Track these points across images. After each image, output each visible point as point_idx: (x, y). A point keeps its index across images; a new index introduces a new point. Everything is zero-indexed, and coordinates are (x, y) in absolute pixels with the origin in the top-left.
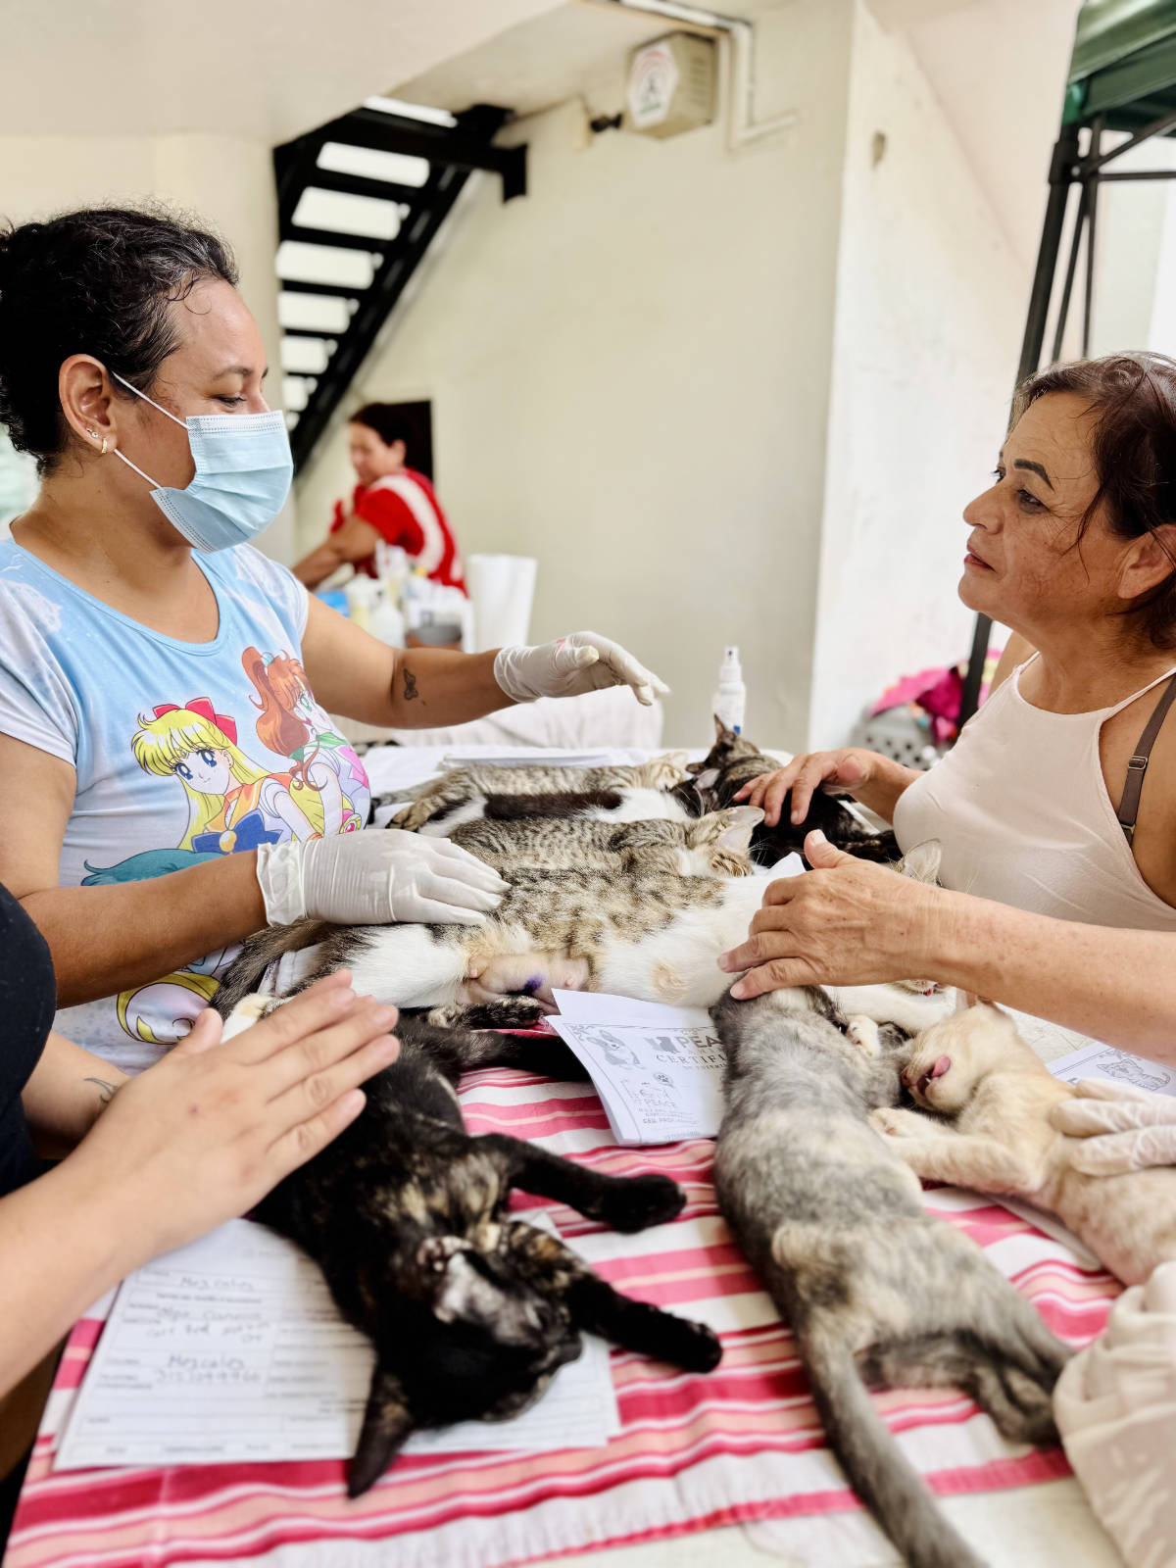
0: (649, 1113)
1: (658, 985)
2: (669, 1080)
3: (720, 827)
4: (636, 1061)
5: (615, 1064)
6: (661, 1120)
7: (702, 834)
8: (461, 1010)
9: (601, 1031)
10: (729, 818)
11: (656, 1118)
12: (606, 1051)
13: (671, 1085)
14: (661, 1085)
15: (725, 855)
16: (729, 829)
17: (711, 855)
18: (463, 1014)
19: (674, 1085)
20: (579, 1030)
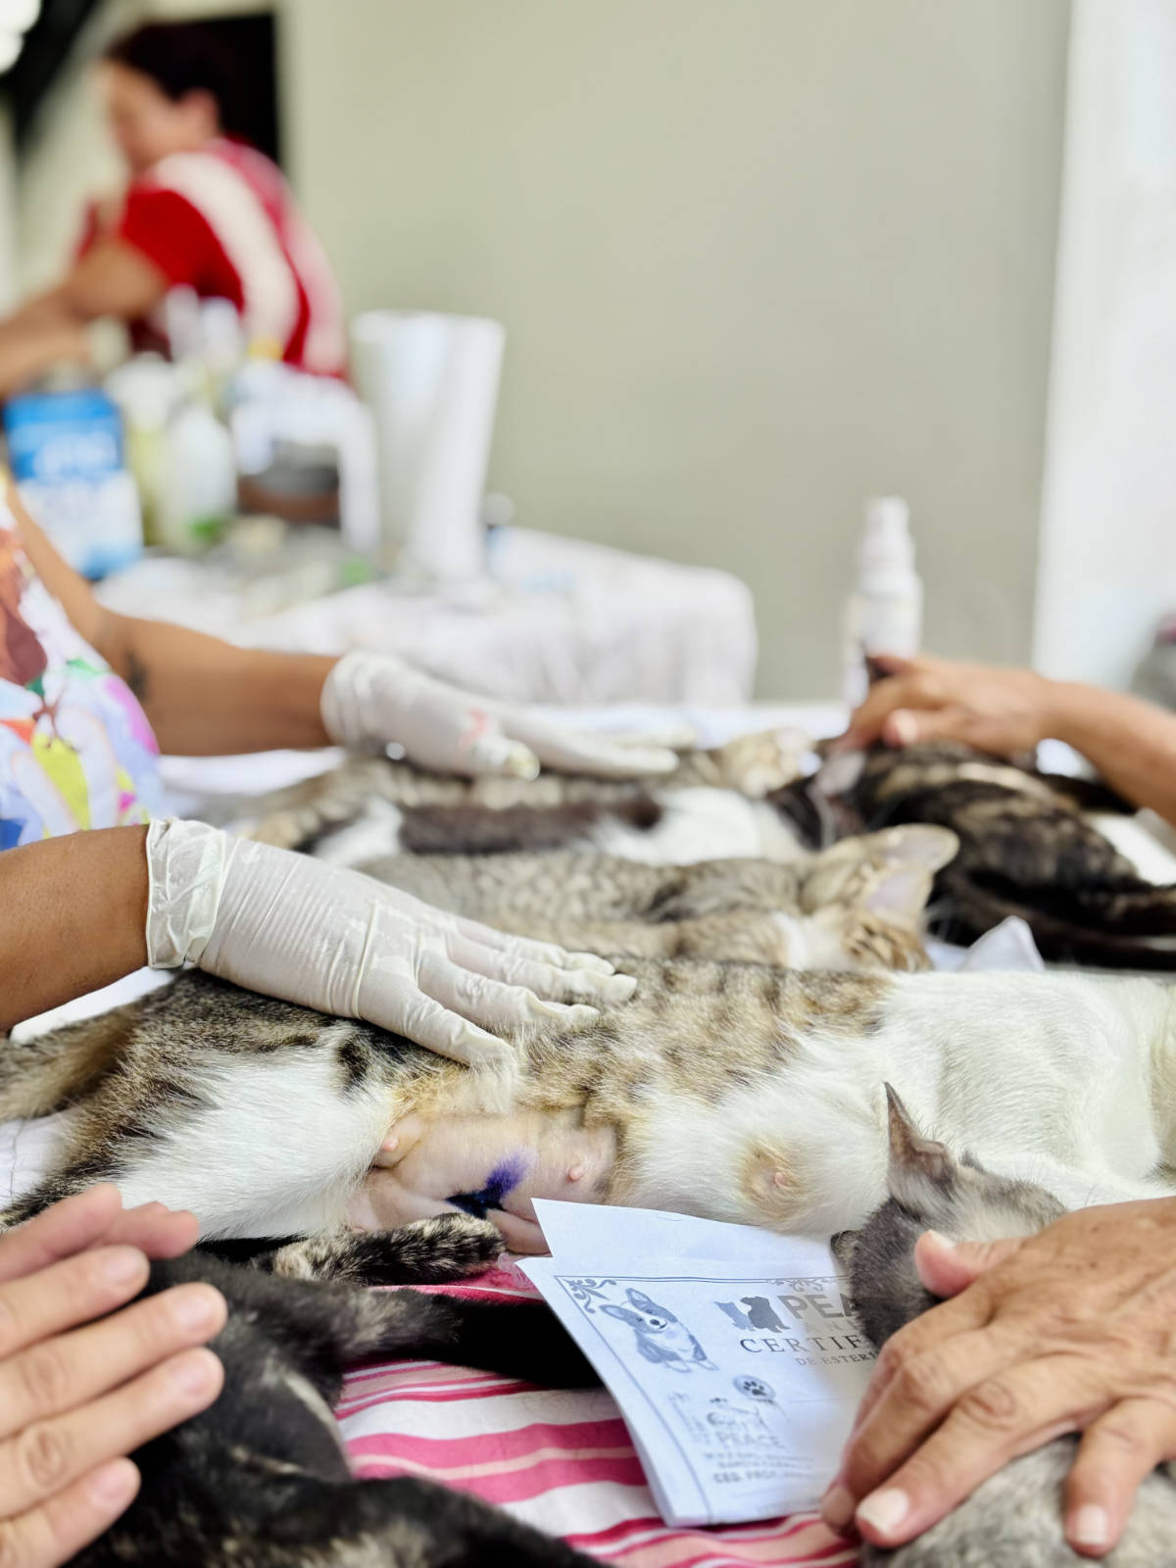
0: (726, 1461)
1: (748, 1190)
2: (766, 1390)
3: (867, 871)
4: (699, 1354)
5: (656, 1360)
6: (749, 1475)
7: (831, 885)
8: (340, 1247)
9: (629, 1291)
10: (885, 853)
11: (741, 1471)
12: (638, 1333)
13: (771, 1402)
14: (750, 1403)
15: (875, 926)
16: (884, 874)
17: (847, 929)
18: (343, 1255)
19: (776, 1399)
20: (584, 1289)
